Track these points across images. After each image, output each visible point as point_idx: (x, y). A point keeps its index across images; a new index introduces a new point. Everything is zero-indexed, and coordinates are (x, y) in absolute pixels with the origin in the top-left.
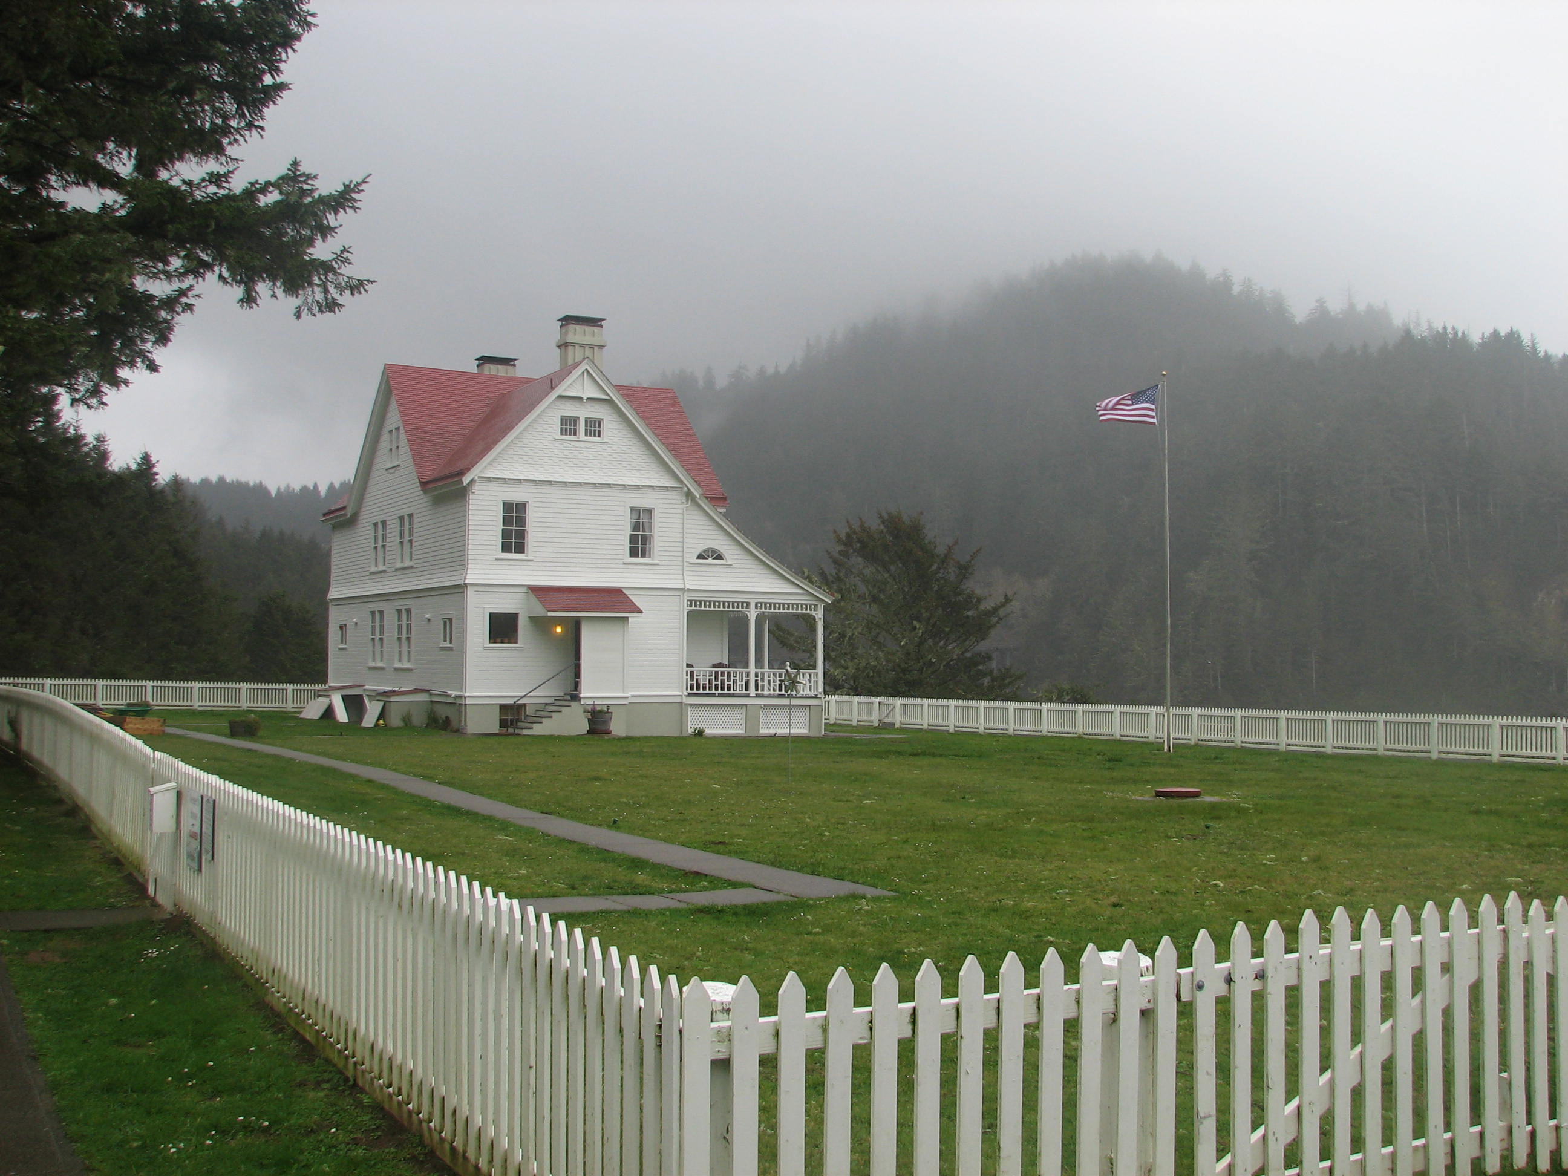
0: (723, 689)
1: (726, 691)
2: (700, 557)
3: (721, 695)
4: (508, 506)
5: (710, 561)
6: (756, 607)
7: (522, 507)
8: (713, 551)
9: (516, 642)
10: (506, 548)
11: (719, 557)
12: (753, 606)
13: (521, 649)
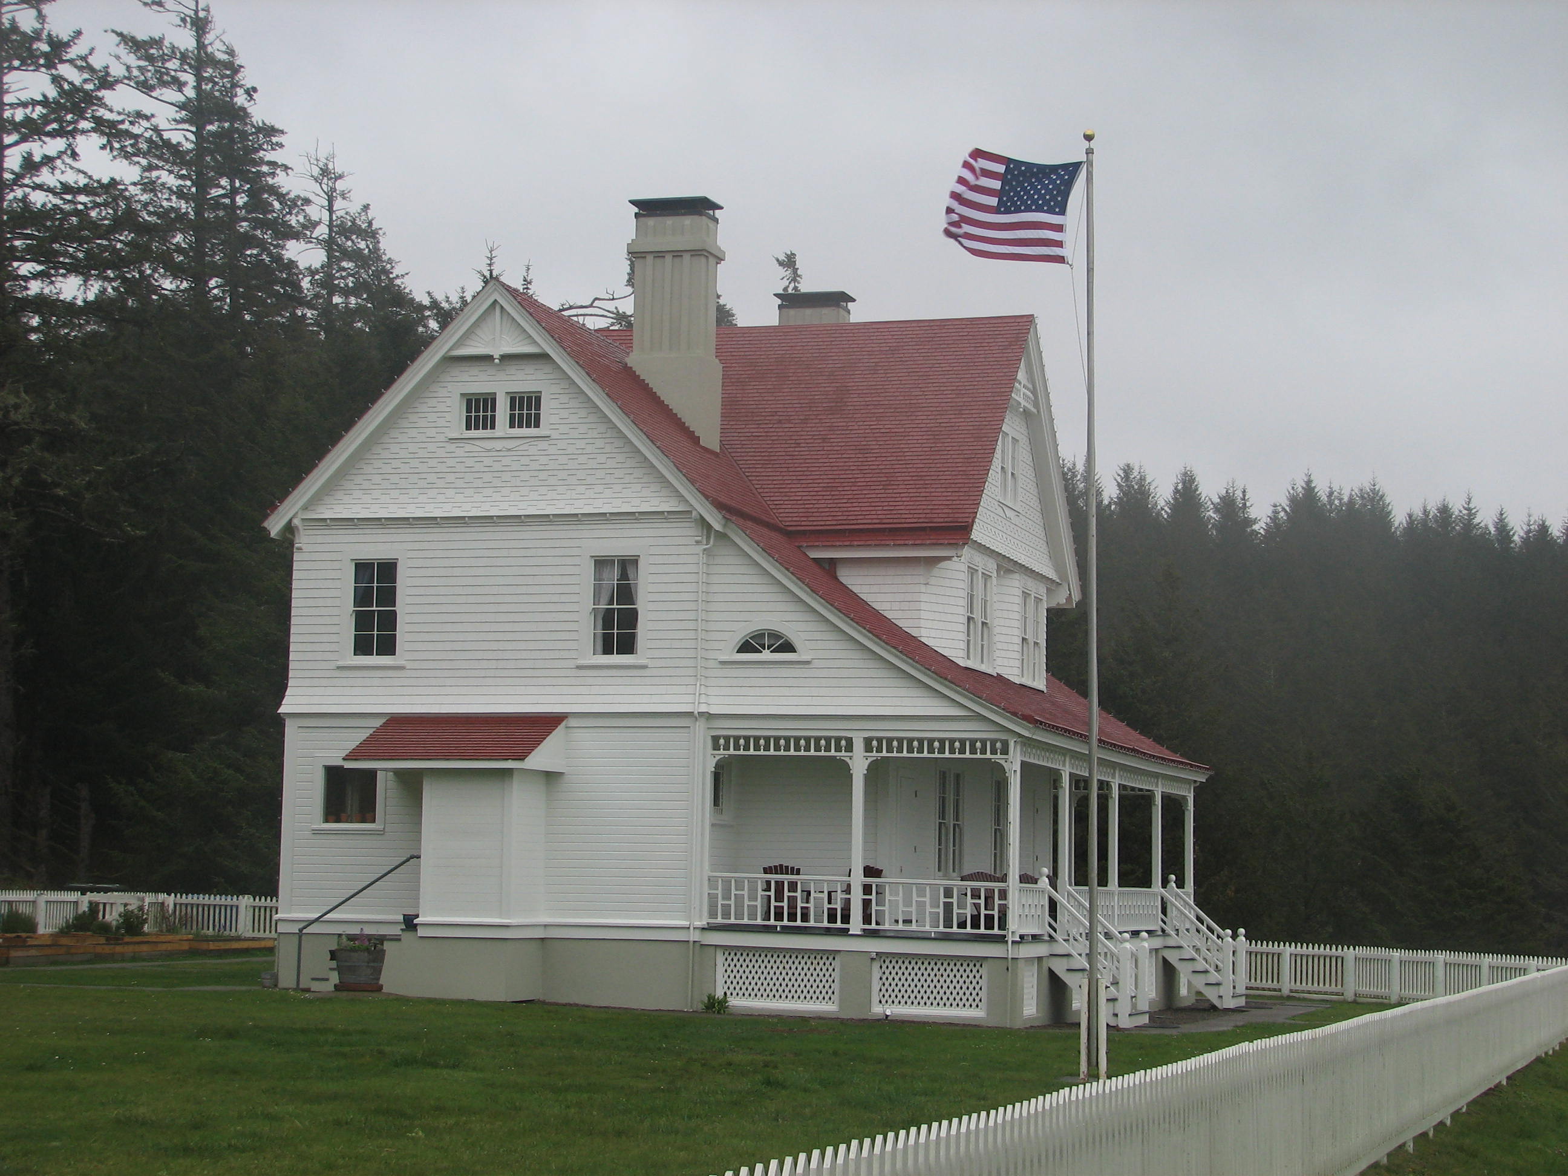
0: (792, 917)
1: (799, 923)
2: (746, 647)
3: (786, 930)
4: (362, 568)
5: (766, 655)
6: (868, 748)
7: (388, 570)
8: (775, 635)
9: (374, 821)
10: (362, 646)
11: (787, 647)
12: (859, 745)
13: (381, 833)
